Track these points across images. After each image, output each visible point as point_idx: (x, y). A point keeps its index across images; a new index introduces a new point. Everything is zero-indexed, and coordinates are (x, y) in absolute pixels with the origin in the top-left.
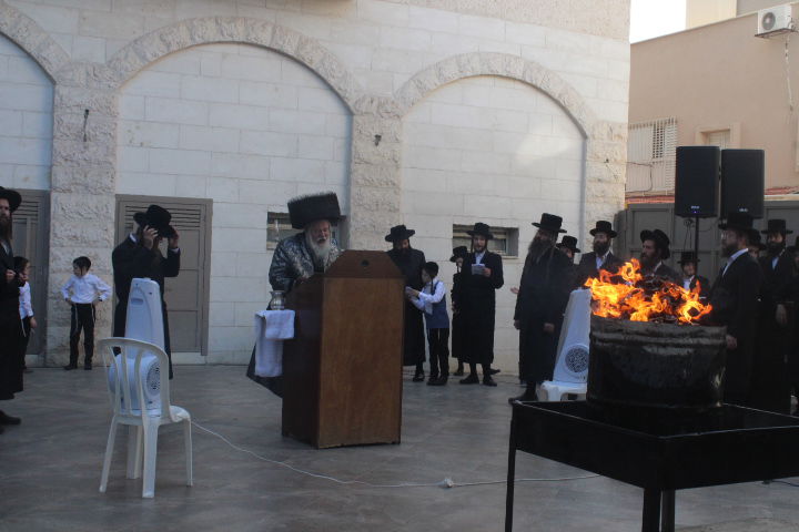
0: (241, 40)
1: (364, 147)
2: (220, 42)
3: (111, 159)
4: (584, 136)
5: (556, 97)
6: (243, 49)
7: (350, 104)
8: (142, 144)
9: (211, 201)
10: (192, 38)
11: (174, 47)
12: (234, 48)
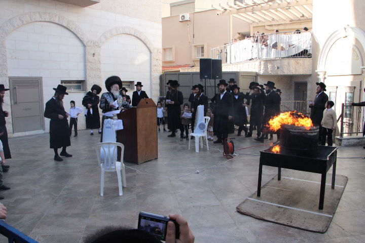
0: (48, 20)
1: (89, 57)
2: (41, 21)
3: (5, 64)
5: (143, 40)
6: (48, 24)
7: (85, 43)
8: (16, 58)
9: (42, 78)
10: (31, 20)
11: (25, 23)
12: (45, 23)
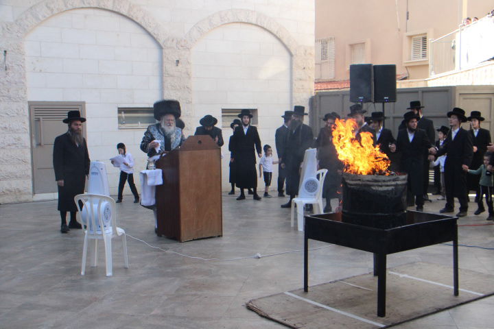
0: (95, 5)
1: (170, 67)
2: (82, 8)
3: (23, 80)
4: (291, 55)
5: (275, 33)
6: (97, 12)
7: (161, 42)
8: (41, 71)
9: (84, 103)
10: (66, 6)
11: (55, 12)
12: (91, 11)
